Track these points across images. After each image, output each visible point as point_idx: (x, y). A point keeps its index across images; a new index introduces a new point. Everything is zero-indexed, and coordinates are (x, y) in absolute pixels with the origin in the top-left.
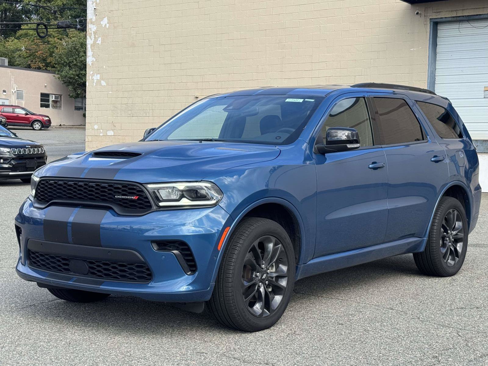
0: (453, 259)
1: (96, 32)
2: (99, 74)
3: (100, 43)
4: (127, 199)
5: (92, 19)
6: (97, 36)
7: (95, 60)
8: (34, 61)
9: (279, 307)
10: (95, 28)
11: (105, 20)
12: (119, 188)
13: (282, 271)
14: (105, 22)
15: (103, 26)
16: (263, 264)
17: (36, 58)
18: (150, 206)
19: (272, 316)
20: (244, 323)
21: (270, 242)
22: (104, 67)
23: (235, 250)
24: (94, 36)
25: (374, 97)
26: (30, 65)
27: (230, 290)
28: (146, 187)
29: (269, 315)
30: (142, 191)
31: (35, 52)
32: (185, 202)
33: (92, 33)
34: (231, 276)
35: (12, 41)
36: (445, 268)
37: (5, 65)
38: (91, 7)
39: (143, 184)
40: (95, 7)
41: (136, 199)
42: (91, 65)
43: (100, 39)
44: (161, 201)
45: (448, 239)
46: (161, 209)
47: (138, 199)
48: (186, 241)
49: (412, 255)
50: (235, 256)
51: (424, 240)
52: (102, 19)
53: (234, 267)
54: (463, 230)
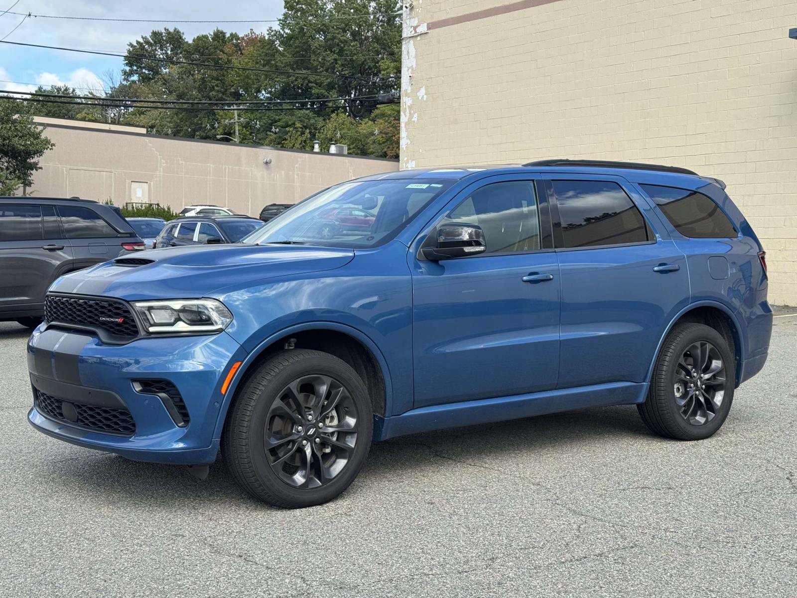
0: (704, 415)
1: (412, 107)
2: (413, 160)
3: (416, 120)
4: (112, 322)
5: (407, 90)
6: (412, 112)
7: (409, 143)
8: (391, 147)
9: (340, 476)
10: (410, 102)
11: (423, 91)
12: (105, 307)
13: (348, 425)
14: (422, 93)
15: (420, 99)
16: (310, 415)
17: (394, 144)
18: (137, 332)
19: (325, 488)
20: (271, 496)
21: (323, 383)
22: (421, 151)
23: (254, 394)
24: (409, 111)
25: (552, 180)
26: (385, 152)
27: (244, 450)
28: (132, 305)
29: (320, 486)
30: (128, 312)
31: (392, 136)
32: (181, 326)
33: (407, 108)
34: (245, 430)
35: (366, 124)
36: (683, 427)
37: (344, 153)
38: (407, 75)
39: (130, 302)
40: (410, 75)
41: (121, 322)
42: (405, 149)
43: (416, 115)
44: (152, 325)
45: (692, 385)
46: (153, 336)
47: (124, 321)
48: (172, 380)
49: (636, 408)
50: (253, 403)
51: (642, 386)
52: (419, 90)
53: (250, 418)
54: (724, 373)
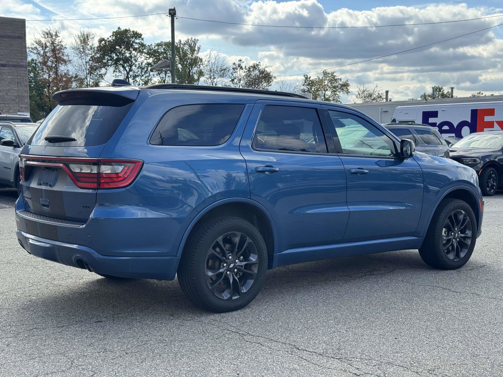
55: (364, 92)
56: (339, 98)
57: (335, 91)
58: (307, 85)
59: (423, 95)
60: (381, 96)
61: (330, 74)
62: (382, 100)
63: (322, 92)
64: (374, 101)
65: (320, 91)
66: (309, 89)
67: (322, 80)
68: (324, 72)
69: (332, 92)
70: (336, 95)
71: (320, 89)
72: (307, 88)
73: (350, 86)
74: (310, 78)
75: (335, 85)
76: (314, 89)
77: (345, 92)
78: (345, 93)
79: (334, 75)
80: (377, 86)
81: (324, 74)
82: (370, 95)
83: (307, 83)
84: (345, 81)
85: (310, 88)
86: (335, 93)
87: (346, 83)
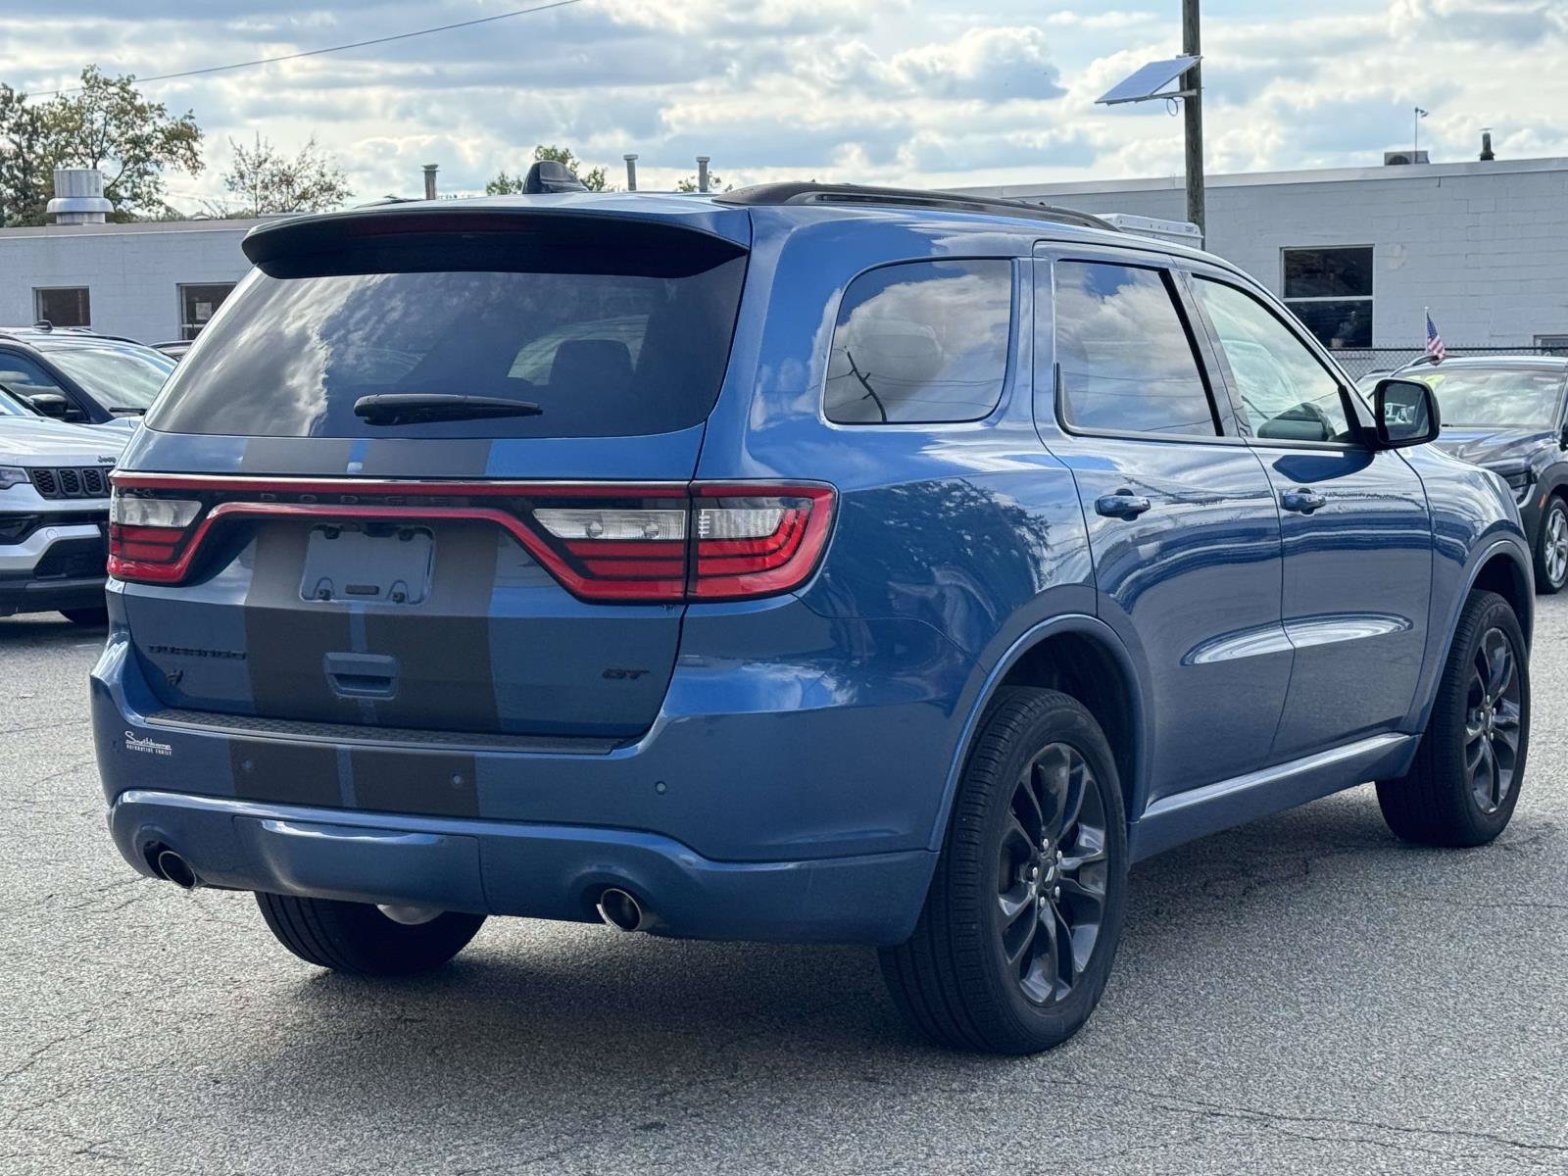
55: (260, 164)
56: (157, 190)
57: (137, 160)
58: (10, 130)
59: (497, 182)
60: (334, 183)
61: (114, 85)
62: (336, 200)
63: (83, 162)
64: (306, 206)
65: (71, 156)
66: (19, 146)
67: (79, 109)
68: (88, 76)
69: (125, 164)
70: (146, 177)
71: (70, 150)
72: (14, 142)
73: (201, 136)
74: (20, 99)
75: (139, 133)
76: (45, 147)
77: (181, 162)
78: (183, 166)
79: (132, 88)
80: (312, 143)
81: (87, 82)
82: (288, 181)
83: (12, 121)
84: (178, 119)
85: (24, 144)
86: (141, 165)
87: (183, 124)
